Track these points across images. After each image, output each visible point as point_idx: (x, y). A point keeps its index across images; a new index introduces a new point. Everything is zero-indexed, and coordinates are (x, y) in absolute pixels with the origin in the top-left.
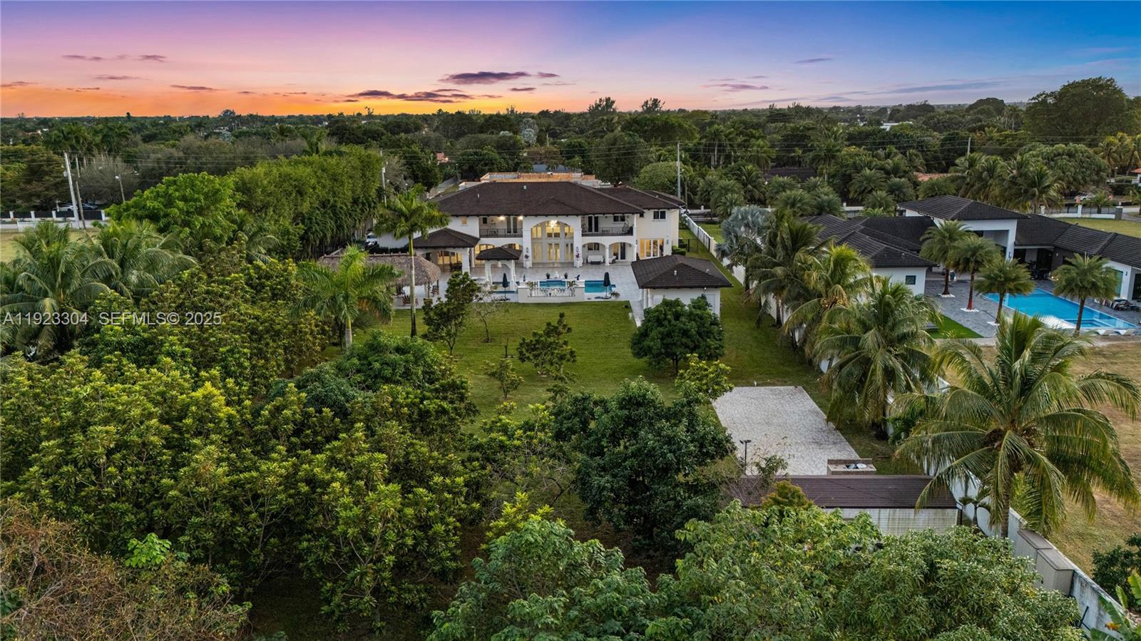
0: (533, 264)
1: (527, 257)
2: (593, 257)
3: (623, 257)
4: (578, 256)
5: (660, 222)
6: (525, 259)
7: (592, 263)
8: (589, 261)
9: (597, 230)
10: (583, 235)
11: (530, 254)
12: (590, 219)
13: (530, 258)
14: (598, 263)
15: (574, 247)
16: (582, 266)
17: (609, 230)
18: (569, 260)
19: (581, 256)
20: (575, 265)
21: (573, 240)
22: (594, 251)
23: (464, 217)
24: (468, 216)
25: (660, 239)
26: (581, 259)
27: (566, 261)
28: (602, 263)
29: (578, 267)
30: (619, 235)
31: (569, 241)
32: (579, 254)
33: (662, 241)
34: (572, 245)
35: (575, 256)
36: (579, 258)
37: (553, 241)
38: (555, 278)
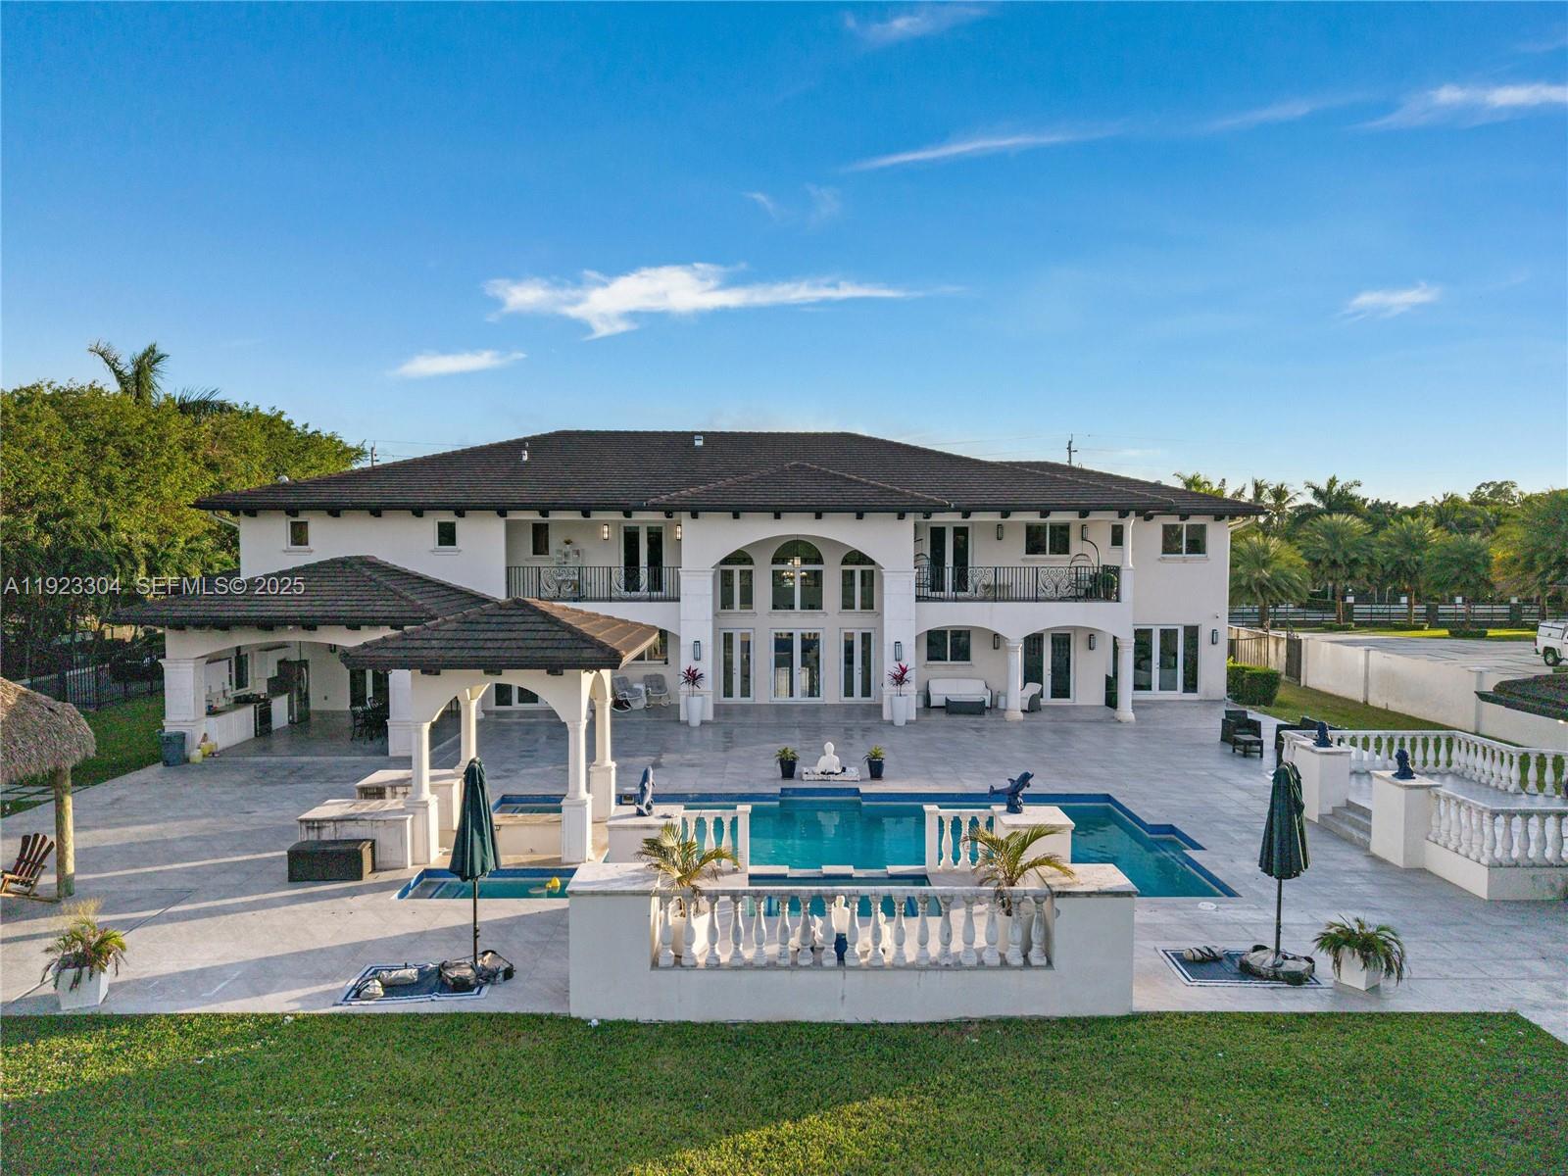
0: (718, 709)
1: (693, 677)
2: (953, 683)
3: (1061, 689)
4: (900, 679)
5: (1184, 566)
6: (685, 688)
7: (952, 708)
8: (936, 701)
9: (961, 582)
10: (919, 598)
11: (708, 666)
12: (938, 535)
13: (710, 684)
14: (975, 709)
15: (886, 642)
16: (914, 718)
17: (1010, 581)
18: (858, 697)
19: (913, 679)
20: (886, 716)
21: (880, 614)
22: (949, 662)
23: (448, 517)
24: (460, 513)
25: (1186, 628)
26: (911, 689)
27: (848, 700)
28: (987, 708)
29: (900, 722)
30: (1062, 599)
31: (856, 622)
32: (904, 671)
33: (1192, 633)
34: (866, 638)
35: (887, 679)
36: (905, 687)
37: (797, 623)
38: (823, 773)
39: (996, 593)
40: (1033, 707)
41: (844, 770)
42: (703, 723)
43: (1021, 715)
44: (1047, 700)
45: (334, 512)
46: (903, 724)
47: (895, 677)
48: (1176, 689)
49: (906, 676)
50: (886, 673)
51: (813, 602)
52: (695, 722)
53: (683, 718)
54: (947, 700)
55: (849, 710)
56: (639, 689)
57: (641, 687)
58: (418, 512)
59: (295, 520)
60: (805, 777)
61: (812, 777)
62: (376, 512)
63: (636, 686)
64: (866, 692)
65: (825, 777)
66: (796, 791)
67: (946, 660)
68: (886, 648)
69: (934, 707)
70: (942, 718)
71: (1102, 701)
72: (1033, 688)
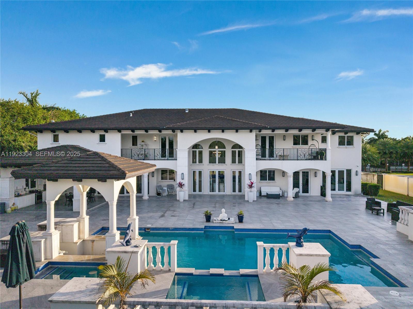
0: (190, 196)
1: (181, 185)
2: (269, 188)
3: (306, 190)
4: (251, 186)
5: (346, 149)
7: (269, 196)
9: (271, 155)
10: (257, 159)
11: (186, 182)
12: (263, 139)
14: (277, 197)
15: (246, 173)
16: (256, 200)
17: (288, 154)
18: (237, 192)
19: (255, 186)
20: (246, 199)
21: (244, 165)
22: (268, 181)
23: (102, 133)
24: (106, 131)
25: (347, 170)
26: (255, 190)
27: (234, 193)
28: (281, 196)
29: (251, 201)
30: (306, 160)
31: (236, 167)
32: (252, 183)
33: (349, 172)
34: (240, 172)
35: (246, 186)
36: (253, 189)
37: (217, 168)
38: (221, 220)
39: (283, 158)
40: (297, 196)
41: (229, 219)
42: (184, 200)
43: (293, 199)
44: (301, 194)
45: (67, 131)
46: (252, 201)
47: (249, 186)
48: (344, 191)
49: (253, 185)
50: (246, 184)
51: (222, 160)
52: (182, 200)
53: (178, 199)
54: (267, 194)
55: (234, 196)
56: (165, 189)
57: (166, 188)
58: (93, 131)
59: (55, 134)
60: (214, 221)
61: (217, 222)
62: (80, 131)
63: (164, 188)
64: (240, 191)
65: (222, 222)
66: (210, 227)
67: (267, 180)
68: (246, 176)
69: (263, 196)
70: (265, 199)
71: (319, 194)
72: (296, 190)
